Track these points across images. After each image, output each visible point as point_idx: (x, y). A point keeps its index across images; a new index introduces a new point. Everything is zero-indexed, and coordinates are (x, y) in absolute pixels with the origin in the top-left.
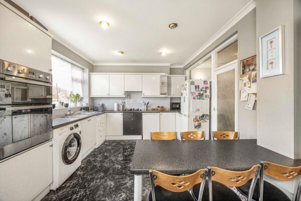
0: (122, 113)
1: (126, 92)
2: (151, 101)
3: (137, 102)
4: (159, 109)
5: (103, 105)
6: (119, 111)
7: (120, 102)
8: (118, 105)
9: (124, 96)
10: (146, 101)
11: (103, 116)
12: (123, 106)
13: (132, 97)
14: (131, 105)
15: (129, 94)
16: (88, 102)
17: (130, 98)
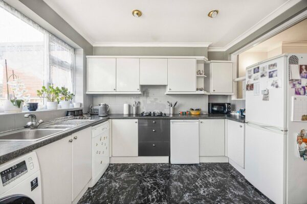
0: (137, 120)
1: (142, 87)
2: (180, 101)
3: (158, 101)
4: (193, 113)
5: (106, 107)
6: (130, 116)
7: (132, 101)
8: (129, 106)
9: (140, 93)
10: (173, 100)
11: (106, 124)
12: (138, 108)
13: (150, 95)
14: (148, 106)
15: (145, 89)
16: (82, 102)
17: (147, 96)
